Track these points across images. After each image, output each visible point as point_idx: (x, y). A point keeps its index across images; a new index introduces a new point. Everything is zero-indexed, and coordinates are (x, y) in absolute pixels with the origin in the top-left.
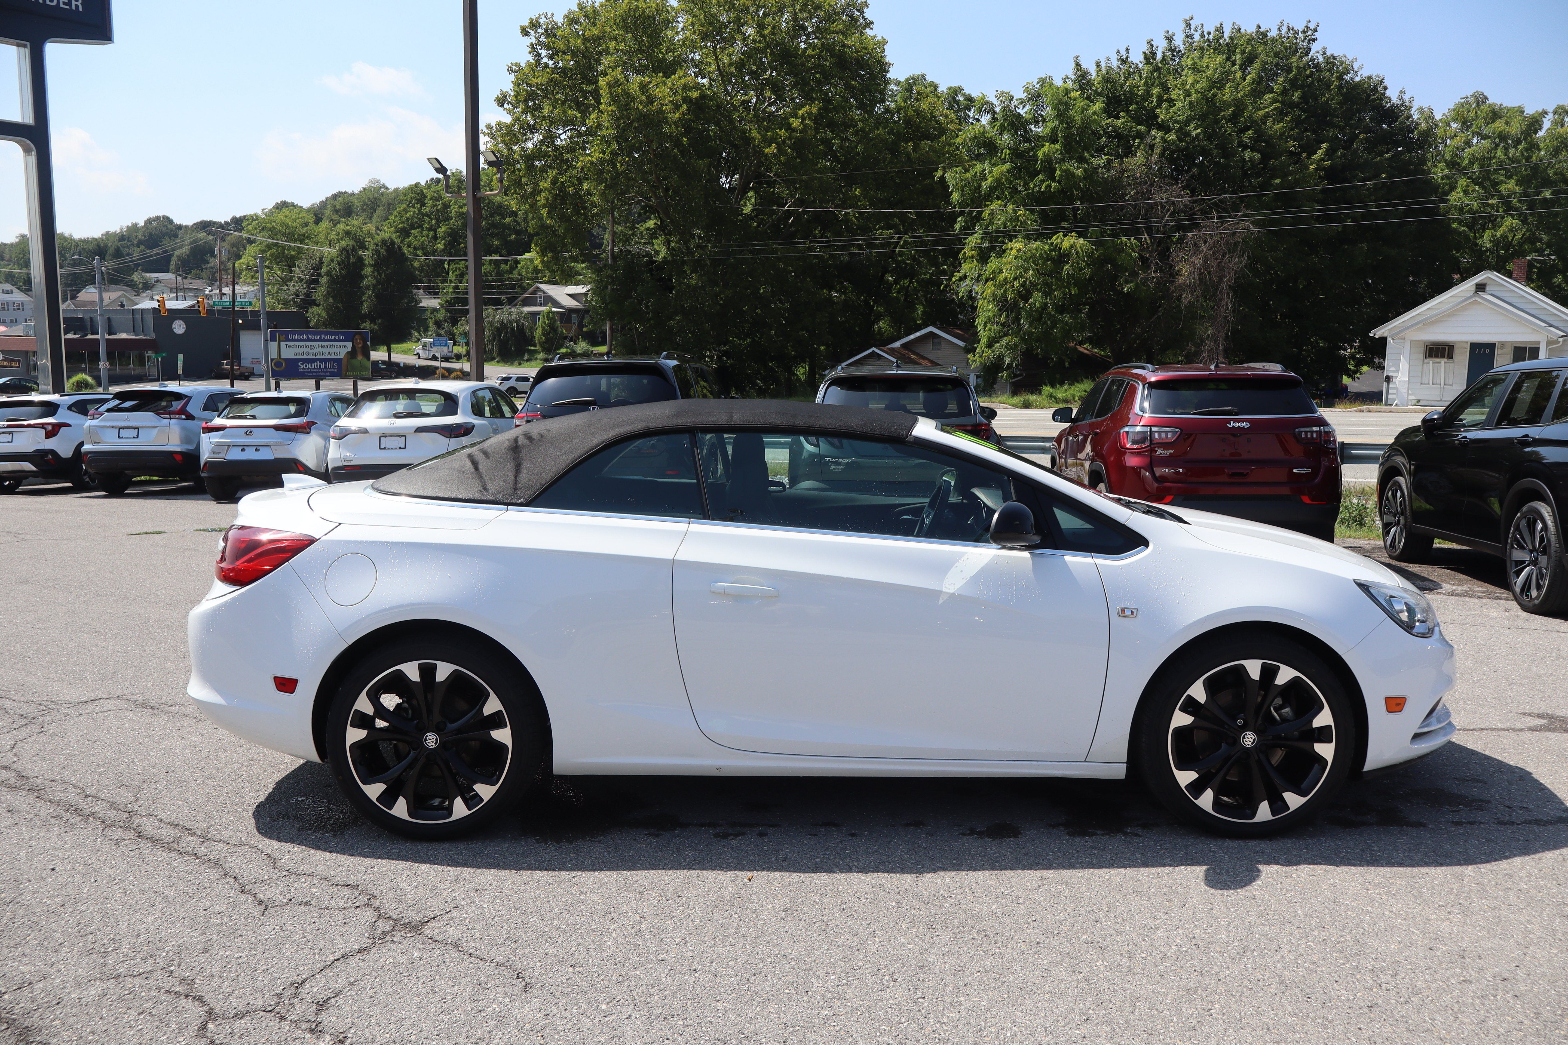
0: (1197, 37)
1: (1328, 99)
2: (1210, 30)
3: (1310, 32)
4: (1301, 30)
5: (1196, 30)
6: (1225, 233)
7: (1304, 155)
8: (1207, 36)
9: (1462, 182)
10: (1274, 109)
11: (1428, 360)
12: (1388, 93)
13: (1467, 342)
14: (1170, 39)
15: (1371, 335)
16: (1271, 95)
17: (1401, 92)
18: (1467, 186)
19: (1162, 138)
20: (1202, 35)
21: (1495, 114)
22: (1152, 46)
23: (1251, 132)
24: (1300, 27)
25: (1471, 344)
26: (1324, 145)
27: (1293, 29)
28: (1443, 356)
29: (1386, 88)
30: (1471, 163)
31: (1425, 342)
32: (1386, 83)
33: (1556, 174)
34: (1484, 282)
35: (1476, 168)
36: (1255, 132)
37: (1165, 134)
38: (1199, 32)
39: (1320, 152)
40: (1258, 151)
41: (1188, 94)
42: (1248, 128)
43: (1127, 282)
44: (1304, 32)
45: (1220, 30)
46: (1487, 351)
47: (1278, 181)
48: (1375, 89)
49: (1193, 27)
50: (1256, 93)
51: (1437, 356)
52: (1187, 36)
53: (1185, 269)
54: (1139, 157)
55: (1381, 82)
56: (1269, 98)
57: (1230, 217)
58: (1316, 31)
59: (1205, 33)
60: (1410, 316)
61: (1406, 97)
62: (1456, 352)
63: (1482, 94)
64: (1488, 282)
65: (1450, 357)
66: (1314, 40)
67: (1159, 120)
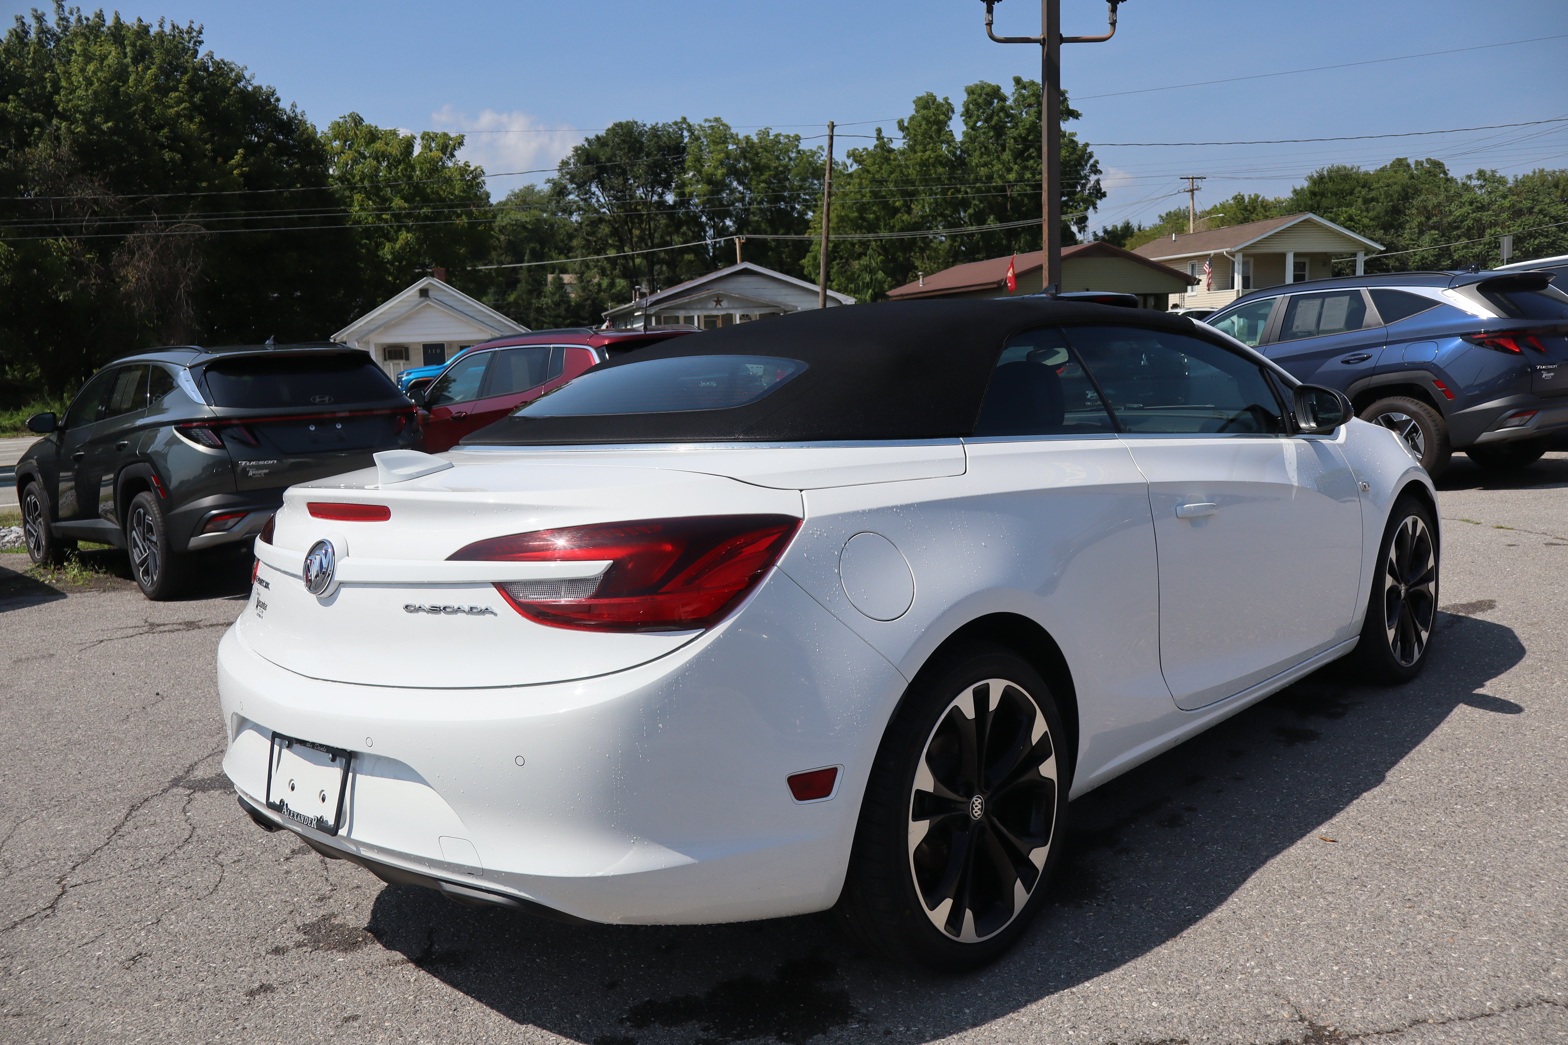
0: (73, 19)
1: (228, 104)
2: (88, 16)
3: (194, 34)
4: (185, 30)
5: (71, 13)
6: (172, 236)
7: (220, 160)
8: (85, 22)
9: (357, 197)
10: (184, 109)
11: (388, 362)
12: (281, 105)
13: (419, 343)
14: (40, 19)
15: (332, 341)
16: (177, 94)
17: (292, 105)
18: (362, 201)
19: (69, 129)
20: (79, 19)
21: (373, 136)
22: (23, 24)
23: (166, 130)
24: (184, 27)
25: (423, 345)
26: (240, 151)
27: (178, 28)
28: (401, 358)
29: (278, 100)
30: (362, 180)
31: (382, 345)
32: (278, 94)
33: (433, 193)
34: (426, 287)
35: (366, 183)
36: (171, 131)
37: (71, 125)
38: (76, 16)
39: (237, 157)
40: (178, 152)
41: (89, 83)
42: (162, 127)
43: (62, 289)
44: (188, 33)
45: (100, 16)
46: (438, 351)
47: (204, 184)
48: (268, 100)
49: (67, 10)
50: (162, 90)
51: (396, 358)
52: (61, 19)
53: (131, 274)
54: (42, 149)
55: (273, 94)
56: (176, 97)
57: (177, 218)
58: (200, 32)
59: (83, 18)
60: (366, 320)
61: (298, 111)
62: (412, 353)
63: (358, 115)
64: (430, 287)
65: (407, 359)
66: (201, 42)
67: (60, 108)
